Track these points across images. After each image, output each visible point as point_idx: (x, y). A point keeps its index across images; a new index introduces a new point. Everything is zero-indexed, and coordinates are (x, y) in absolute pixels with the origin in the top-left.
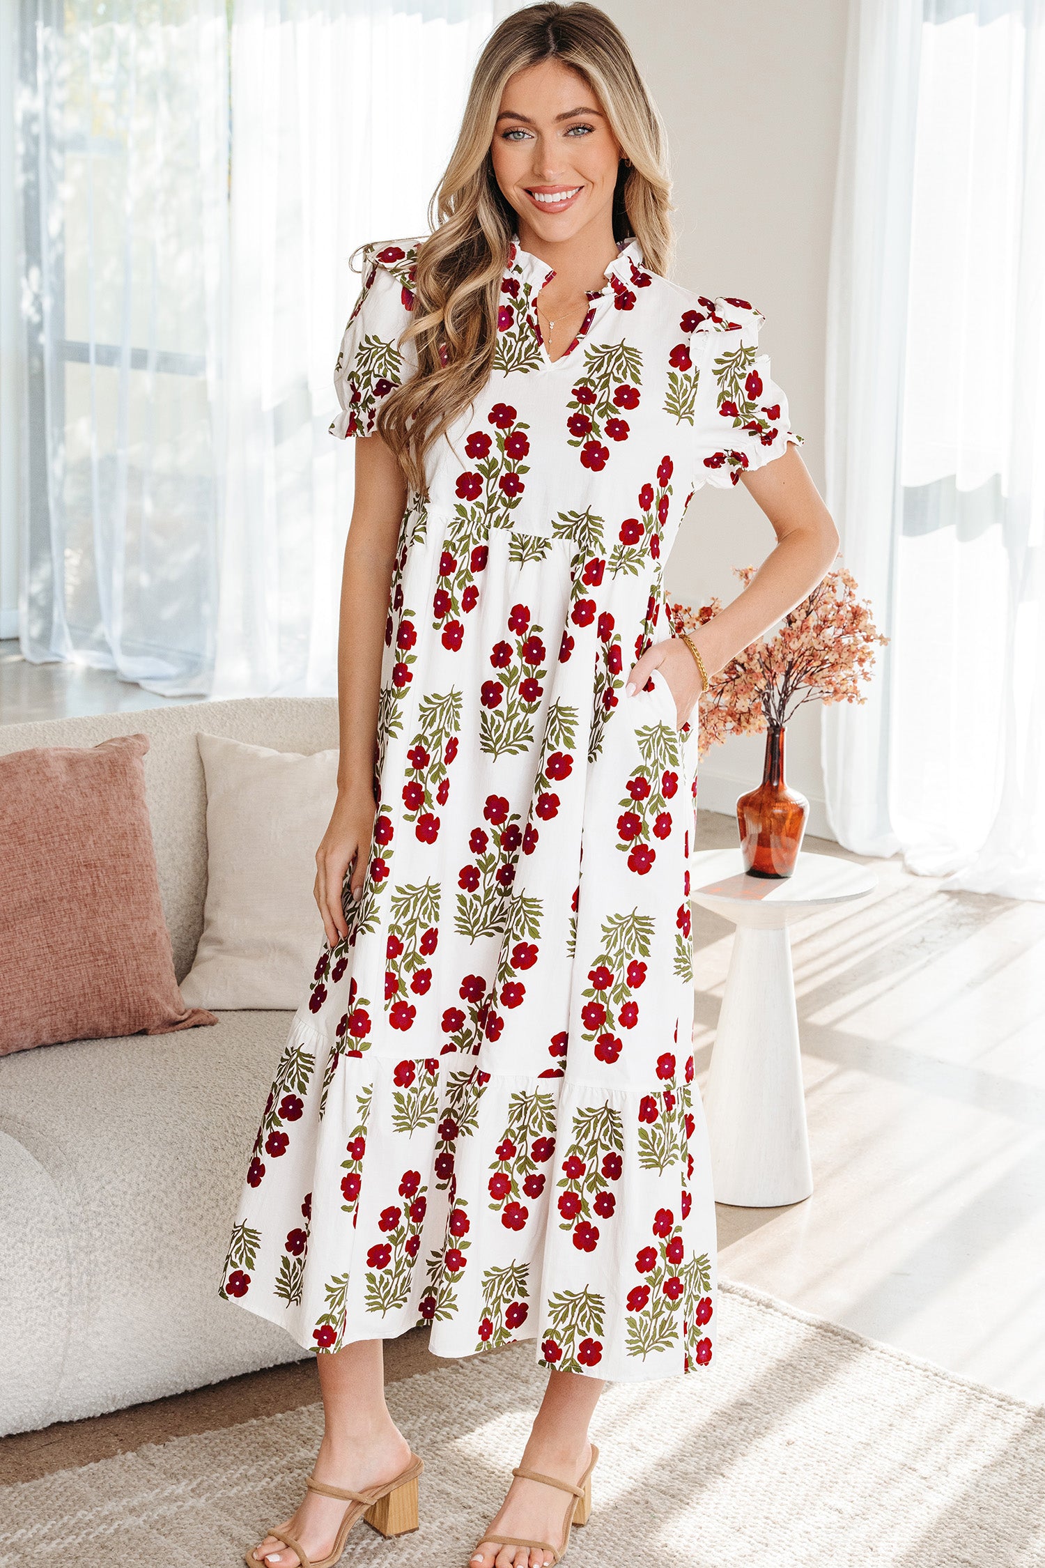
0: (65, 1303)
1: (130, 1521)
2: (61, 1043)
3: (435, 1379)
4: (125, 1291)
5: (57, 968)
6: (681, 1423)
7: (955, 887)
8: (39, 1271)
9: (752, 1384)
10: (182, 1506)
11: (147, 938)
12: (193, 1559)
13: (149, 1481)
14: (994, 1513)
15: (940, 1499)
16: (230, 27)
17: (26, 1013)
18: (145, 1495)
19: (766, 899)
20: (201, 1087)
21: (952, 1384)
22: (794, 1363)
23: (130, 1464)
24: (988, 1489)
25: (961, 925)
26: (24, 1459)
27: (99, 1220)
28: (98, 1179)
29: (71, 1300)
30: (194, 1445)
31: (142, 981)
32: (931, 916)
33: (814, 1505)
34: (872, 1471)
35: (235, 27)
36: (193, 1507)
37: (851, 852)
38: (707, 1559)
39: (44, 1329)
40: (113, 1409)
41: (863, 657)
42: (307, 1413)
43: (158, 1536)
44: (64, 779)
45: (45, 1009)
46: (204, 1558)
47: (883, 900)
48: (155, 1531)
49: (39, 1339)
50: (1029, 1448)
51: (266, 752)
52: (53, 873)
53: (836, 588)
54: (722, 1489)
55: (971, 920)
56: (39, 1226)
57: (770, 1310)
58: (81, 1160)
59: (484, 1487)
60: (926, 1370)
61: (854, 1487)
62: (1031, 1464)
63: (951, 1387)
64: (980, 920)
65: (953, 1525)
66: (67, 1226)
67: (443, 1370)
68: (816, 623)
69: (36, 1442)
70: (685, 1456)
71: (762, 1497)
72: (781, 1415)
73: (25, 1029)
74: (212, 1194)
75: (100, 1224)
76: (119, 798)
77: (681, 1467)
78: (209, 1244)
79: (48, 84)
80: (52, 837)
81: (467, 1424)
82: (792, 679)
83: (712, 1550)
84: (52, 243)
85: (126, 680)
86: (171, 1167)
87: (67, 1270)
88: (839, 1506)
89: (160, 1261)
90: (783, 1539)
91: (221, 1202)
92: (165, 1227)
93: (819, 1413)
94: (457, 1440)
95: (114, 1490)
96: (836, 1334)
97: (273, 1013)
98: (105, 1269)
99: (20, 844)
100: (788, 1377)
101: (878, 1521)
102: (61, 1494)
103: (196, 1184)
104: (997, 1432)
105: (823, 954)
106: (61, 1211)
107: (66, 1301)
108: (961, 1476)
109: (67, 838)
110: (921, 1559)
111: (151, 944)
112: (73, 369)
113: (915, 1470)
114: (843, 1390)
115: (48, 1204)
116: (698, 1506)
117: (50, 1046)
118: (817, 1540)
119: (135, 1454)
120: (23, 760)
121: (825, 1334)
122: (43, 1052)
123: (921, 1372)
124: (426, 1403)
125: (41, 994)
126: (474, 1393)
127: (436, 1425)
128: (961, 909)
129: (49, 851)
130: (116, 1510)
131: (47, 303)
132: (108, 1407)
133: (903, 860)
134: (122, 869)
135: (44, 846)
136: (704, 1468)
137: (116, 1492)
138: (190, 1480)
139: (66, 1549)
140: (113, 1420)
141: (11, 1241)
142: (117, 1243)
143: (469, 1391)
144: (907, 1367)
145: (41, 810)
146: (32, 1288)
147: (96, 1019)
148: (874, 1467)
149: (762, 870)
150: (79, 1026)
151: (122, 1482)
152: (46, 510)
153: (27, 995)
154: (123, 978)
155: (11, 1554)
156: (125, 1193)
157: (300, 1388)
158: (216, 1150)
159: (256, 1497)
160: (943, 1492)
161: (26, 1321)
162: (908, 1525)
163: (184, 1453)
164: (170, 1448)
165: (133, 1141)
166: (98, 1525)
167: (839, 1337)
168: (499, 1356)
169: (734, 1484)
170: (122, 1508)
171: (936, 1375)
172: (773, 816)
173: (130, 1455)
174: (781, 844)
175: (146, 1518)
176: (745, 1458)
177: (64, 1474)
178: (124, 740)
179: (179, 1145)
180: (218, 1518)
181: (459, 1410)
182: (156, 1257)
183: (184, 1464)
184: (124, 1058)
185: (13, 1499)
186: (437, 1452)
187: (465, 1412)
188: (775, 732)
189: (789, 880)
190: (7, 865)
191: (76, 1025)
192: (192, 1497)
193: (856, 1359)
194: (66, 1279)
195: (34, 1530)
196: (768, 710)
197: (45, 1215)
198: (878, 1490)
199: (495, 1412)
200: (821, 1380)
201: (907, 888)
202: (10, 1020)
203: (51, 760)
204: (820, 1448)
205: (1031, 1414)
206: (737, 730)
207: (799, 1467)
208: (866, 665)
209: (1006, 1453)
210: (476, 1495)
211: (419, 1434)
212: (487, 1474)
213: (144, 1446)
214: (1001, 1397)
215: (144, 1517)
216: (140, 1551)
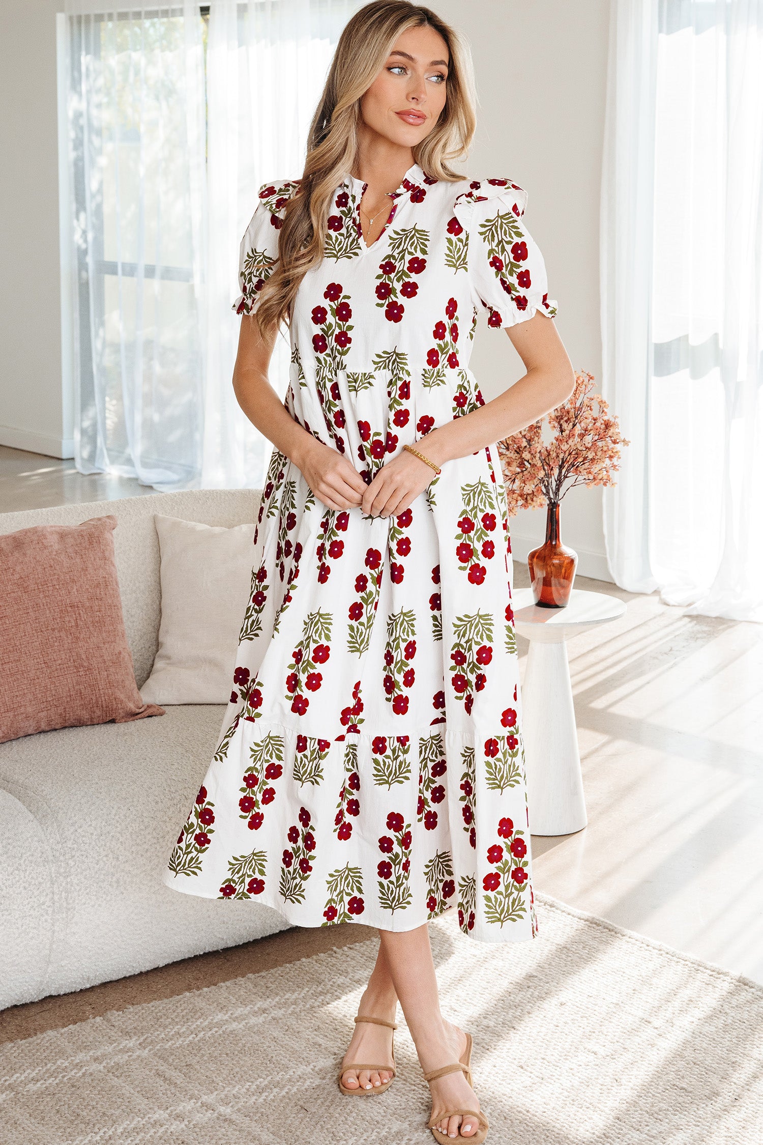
0: (50, 912)
1: (94, 1067)
2: (56, 730)
3: (316, 962)
4: (93, 903)
5: (50, 678)
6: (486, 990)
7: (695, 613)
8: (31, 890)
9: (538, 962)
10: (131, 1056)
11: (114, 656)
12: (136, 1094)
13: (110, 1038)
14: (704, 1053)
15: (668, 1044)
16: (205, 51)
17: (29, 709)
18: (106, 1048)
19: (549, 622)
20: (148, 759)
21: (678, 960)
22: (568, 946)
23: (97, 1025)
24: (701, 1035)
25: (697, 638)
26: (24, 1022)
27: (73, 853)
28: (73, 825)
29: (54, 911)
30: (144, 1011)
31: (110, 684)
32: (677, 633)
33: (578, 1049)
34: (620, 1024)
35: (208, 51)
36: (139, 1056)
37: (625, 590)
38: (500, 1089)
39: (35, 931)
40: (88, 986)
41: (612, 454)
42: (225, 988)
43: (113, 1077)
44: (56, 547)
45: (43, 707)
46: (144, 1093)
47: (645, 623)
48: (111, 1074)
49: (32, 938)
50: (731, 1005)
51: (201, 527)
52: (48, 611)
53: (592, 407)
54: (513, 1038)
55: (705, 635)
56: (30, 858)
57: (553, 909)
58: (61, 812)
59: (345, 1040)
60: (660, 950)
61: (606, 1035)
62: (732, 1016)
63: (678, 962)
64: (711, 635)
65: (675, 1063)
66: (51, 858)
67: (322, 954)
68: (580, 432)
69: (34, 1010)
70: (488, 1014)
71: (541, 1044)
72: (557, 983)
73: (28, 720)
74: (154, 834)
75: (74, 856)
76: (95, 559)
77: (485, 1022)
78: (152, 869)
79: (89, 92)
80: (48, 587)
81: (336, 993)
82: (564, 471)
83: (504, 1082)
84: (93, 196)
85: (145, 484)
86: (125, 815)
87: (51, 889)
88: (595, 1049)
89: (118, 882)
90: (554, 1074)
91: (161, 840)
92: (120, 858)
93: (584, 982)
94: (328, 1005)
95: (85, 1044)
96: (598, 925)
97: (204, 706)
98: (78, 888)
99: (25, 592)
100: (564, 956)
101: (622, 1060)
102: (47, 1048)
103: (142, 827)
104: (709, 994)
105: (603, 660)
106: (46, 847)
107: (50, 911)
108: (683, 1026)
109: (58, 588)
110: (652, 1087)
111: (117, 661)
112: (108, 279)
113: (649, 1022)
114: (601, 965)
115: (37, 843)
116: (495, 1051)
117: (48, 732)
118: (577, 1074)
119: (102, 1018)
120: (29, 534)
121: (591, 925)
122: (42, 736)
123: (657, 951)
124: (308, 979)
125: (39, 696)
126: (342, 971)
127: (315, 995)
128: (698, 628)
129: (45, 597)
130: (85, 1059)
131: (90, 236)
132: (84, 985)
133: (660, 595)
134: (96, 608)
135: (42, 593)
136: (501, 1023)
137: (86, 1046)
138: (139, 1037)
139: (47, 1088)
140: (88, 994)
141: (10, 869)
142: (86, 870)
143: (339, 970)
144: (647, 948)
145: (40, 569)
146: (26, 902)
147: (78, 712)
148: (621, 1020)
149: (546, 603)
150: (67, 718)
151: (91, 1039)
152: (92, 372)
153: (30, 696)
154: (98, 684)
155: (8, 1092)
156: (92, 834)
157: (221, 969)
158: (157, 803)
159: (184, 1048)
160: (669, 1038)
161: (22, 926)
162: (643, 1063)
163: (137, 1017)
164: (127, 1013)
165: (98, 798)
166: (71, 1071)
167: (600, 927)
168: (362, 944)
169: (521, 1035)
170: (89, 1058)
171: (667, 953)
172: (554, 565)
173: (98, 1019)
174: (559, 583)
175: (105, 1065)
176: (530, 1015)
177: (51, 1033)
178: (99, 519)
179: (131, 800)
180: (156, 1064)
181: (332, 983)
182: (114, 879)
183: (135, 1025)
184: (97, 739)
185: (13, 1052)
186: (314, 1014)
187: (336, 984)
188: (553, 508)
189: (565, 609)
190: (16, 607)
191: (65, 717)
192: (139, 1049)
193: (611, 943)
194: (50, 896)
195: (26, 1074)
196: (548, 492)
197: (35, 851)
198: (623, 1037)
199: (356, 985)
200: (586, 958)
201: (662, 614)
202: (18, 714)
203: (47, 534)
204: (583, 1007)
205: (733, 981)
206: (525, 506)
207: (568, 1021)
208: (615, 460)
209: (714, 1009)
210: (340, 1045)
211: (303, 1002)
212: (348, 1030)
213: (108, 1012)
214: (712, 969)
215: (104, 1064)
216: (99, 1088)
